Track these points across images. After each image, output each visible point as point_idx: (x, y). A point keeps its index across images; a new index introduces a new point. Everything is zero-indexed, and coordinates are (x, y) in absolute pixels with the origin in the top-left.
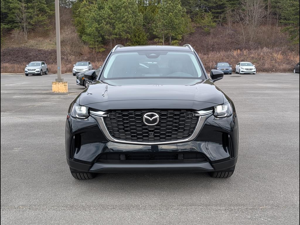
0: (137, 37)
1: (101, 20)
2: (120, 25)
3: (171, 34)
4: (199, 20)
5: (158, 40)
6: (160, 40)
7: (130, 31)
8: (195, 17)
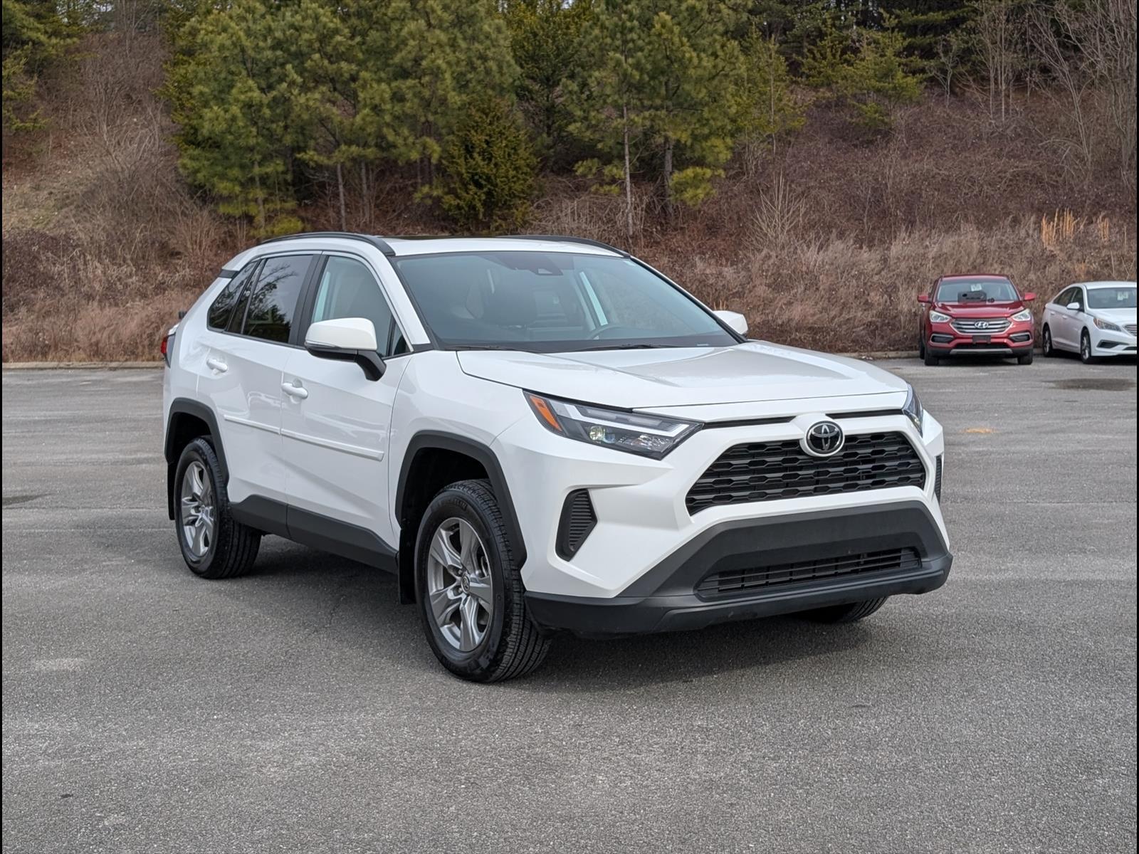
0: (476, 155)
1: (283, 65)
2: (384, 86)
3: (670, 134)
4: (832, 65)
5: (594, 170)
6: (607, 170)
7: (441, 122)
8: (810, 51)
